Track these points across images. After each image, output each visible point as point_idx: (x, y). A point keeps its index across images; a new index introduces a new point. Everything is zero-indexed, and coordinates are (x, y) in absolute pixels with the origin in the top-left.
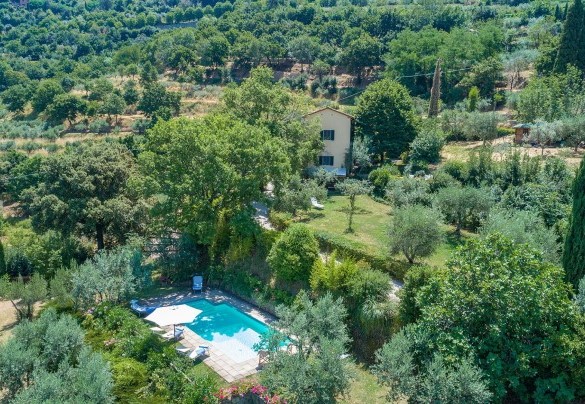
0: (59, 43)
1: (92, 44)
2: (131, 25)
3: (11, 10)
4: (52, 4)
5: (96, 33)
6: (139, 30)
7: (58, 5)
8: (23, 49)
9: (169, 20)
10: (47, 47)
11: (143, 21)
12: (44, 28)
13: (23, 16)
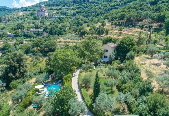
0: (93, 13)
1: (100, 13)
2: (111, 6)
3: (86, 4)
4: (96, 1)
5: (102, 9)
6: (113, 8)
7: (97, 1)
8: (85, 15)
9: (122, 4)
10: (90, 14)
11: (115, 5)
12: (91, 9)
13: (89, 5)
